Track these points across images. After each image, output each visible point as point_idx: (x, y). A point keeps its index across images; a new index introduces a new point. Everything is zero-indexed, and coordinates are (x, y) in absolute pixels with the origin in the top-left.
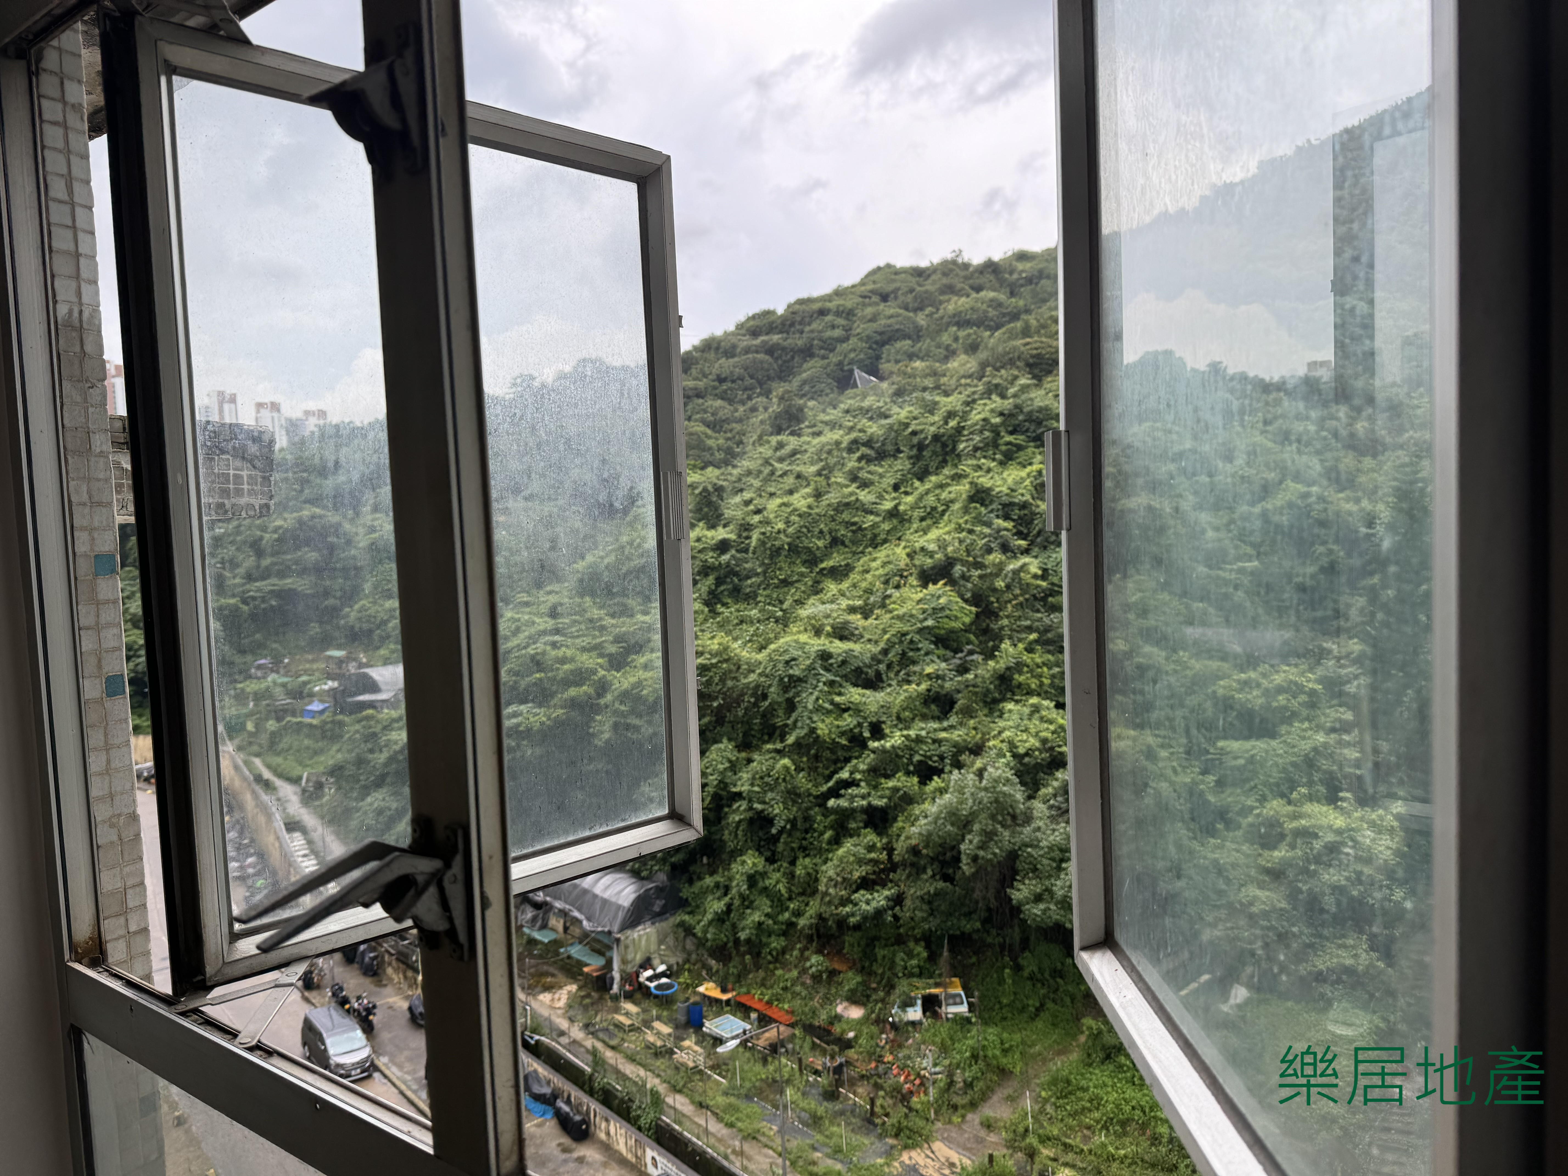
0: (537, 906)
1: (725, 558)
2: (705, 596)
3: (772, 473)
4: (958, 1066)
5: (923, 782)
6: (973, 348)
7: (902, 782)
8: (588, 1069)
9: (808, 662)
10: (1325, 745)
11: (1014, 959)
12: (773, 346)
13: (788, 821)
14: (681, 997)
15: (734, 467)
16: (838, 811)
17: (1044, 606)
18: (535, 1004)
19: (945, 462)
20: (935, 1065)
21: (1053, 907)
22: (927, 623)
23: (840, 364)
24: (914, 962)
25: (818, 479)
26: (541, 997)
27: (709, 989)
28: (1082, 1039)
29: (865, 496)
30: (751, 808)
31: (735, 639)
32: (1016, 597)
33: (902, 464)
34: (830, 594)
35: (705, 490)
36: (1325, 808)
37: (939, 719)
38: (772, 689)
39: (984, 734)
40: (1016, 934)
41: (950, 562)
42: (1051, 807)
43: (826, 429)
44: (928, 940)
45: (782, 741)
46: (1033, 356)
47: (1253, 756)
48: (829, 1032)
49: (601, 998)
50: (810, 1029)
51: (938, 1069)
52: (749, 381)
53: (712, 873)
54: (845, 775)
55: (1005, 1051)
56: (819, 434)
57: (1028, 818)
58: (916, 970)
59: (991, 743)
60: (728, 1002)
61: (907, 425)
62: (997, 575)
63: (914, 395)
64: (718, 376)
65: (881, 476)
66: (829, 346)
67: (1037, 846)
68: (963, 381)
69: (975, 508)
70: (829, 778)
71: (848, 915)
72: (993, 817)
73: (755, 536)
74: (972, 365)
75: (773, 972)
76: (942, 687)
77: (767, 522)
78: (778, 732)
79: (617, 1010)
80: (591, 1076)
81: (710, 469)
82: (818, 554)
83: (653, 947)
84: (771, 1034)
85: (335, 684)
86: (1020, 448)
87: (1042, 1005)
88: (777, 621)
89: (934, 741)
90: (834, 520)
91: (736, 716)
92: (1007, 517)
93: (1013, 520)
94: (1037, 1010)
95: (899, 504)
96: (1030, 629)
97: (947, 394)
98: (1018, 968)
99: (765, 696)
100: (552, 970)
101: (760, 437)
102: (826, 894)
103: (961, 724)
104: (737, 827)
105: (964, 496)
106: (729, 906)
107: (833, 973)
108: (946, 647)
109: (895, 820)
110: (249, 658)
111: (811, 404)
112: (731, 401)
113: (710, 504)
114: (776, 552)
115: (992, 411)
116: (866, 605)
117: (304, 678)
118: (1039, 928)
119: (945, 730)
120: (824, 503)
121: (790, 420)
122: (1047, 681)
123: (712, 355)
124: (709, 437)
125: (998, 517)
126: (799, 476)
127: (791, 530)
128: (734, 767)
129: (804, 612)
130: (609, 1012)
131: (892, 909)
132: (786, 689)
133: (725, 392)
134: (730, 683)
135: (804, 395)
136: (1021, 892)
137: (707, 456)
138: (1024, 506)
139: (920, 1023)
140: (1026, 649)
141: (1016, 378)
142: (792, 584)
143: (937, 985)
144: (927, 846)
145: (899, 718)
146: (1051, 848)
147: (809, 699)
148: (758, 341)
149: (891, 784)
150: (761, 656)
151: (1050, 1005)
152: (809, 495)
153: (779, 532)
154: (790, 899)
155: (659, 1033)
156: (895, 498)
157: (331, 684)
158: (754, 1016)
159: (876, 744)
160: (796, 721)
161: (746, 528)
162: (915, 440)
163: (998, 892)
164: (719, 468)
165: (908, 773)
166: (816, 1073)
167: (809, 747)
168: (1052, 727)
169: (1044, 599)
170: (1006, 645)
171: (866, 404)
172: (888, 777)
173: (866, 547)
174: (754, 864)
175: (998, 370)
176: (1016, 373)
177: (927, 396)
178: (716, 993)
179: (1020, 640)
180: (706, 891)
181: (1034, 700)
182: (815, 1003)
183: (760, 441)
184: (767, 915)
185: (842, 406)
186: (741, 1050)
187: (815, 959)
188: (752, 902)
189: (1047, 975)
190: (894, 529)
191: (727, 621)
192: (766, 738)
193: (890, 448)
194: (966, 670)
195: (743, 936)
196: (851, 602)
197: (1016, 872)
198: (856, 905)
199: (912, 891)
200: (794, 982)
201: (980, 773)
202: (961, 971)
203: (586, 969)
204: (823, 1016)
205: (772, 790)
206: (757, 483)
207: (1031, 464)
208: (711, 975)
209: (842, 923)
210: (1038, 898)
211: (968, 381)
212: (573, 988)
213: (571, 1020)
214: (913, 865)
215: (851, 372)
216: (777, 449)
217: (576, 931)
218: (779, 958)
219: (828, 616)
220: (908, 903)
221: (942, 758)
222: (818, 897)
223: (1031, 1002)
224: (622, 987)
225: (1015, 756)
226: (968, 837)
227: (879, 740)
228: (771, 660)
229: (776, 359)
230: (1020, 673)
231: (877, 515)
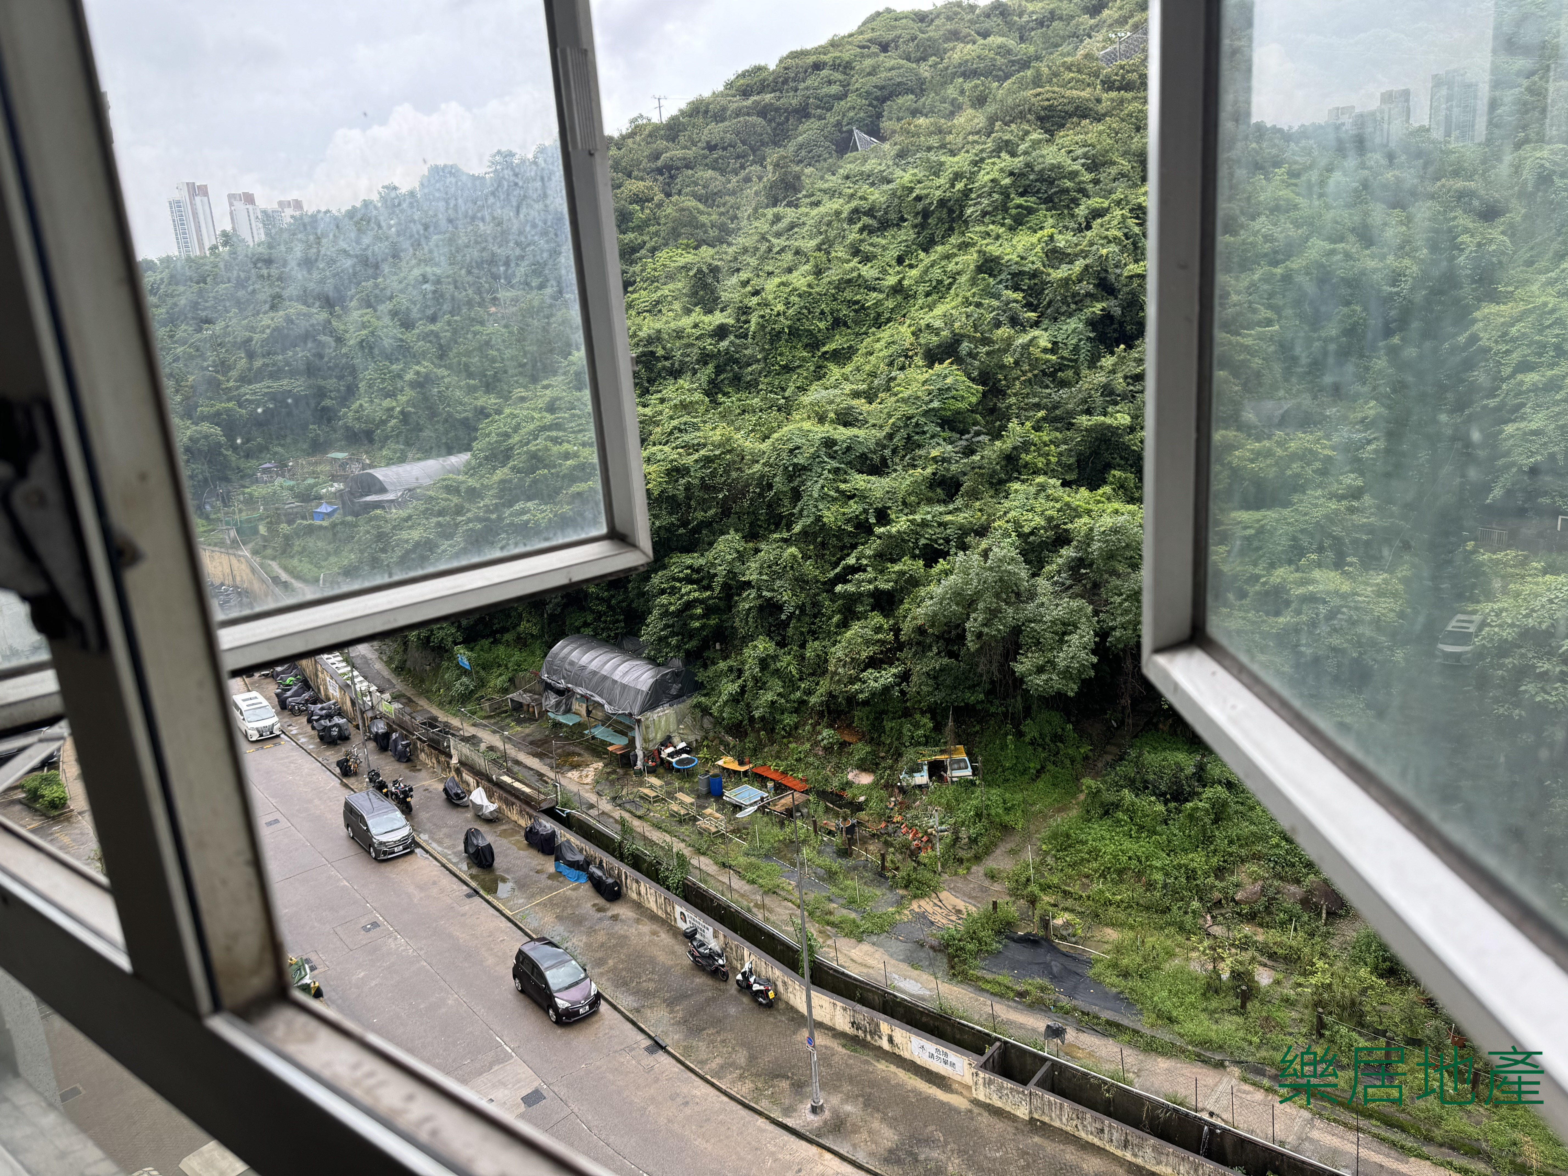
0: (560, 692)
1: (724, 344)
2: (705, 386)
3: (770, 250)
4: (963, 824)
5: (929, 565)
6: (980, 101)
7: (908, 565)
8: (618, 838)
9: (812, 450)
10: (1336, 512)
11: (1017, 726)
12: (765, 107)
13: (797, 607)
14: (702, 770)
15: (730, 244)
16: (845, 595)
17: (1053, 381)
18: (563, 781)
19: (951, 229)
20: (942, 823)
21: (1054, 677)
22: (931, 406)
23: (839, 124)
24: (921, 732)
25: (817, 254)
26: (569, 774)
27: (728, 762)
28: (1082, 797)
29: (868, 272)
30: (760, 596)
31: (738, 429)
32: (1024, 373)
33: (906, 234)
34: (833, 379)
35: (700, 271)
36: (1333, 574)
37: (945, 502)
38: (777, 479)
39: (989, 515)
40: (1019, 704)
41: (957, 339)
42: (1055, 583)
43: (826, 198)
44: (933, 712)
45: (788, 530)
46: (1044, 109)
47: (1263, 526)
48: (841, 797)
49: (626, 774)
50: (823, 795)
51: (944, 827)
52: (741, 148)
53: (725, 659)
54: (851, 561)
55: (1007, 810)
56: (817, 204)
57: (1032, 595)
58: (923, 739)
59: (996, 524)
60: (745, 773)
61: (911, 190)
62: (1006, 351)
63: (918, 155)
64: (708, 143)
65: (884, 248)
66: (825, 105)
67: (1040, 621)
68: (970, 138)
69: (984, 279)
70: (837, 564)
71: (857, 692)
72: (997, 595)
73: (754, 319)
74: (980, 119)
75: (787, 745)
76: (948, 470)
77: (766, 304)
78: (784, 522)
79: (642, 784)
80: (620, 843)
81: (704, 247)
82: (820, 336)
83: (673, 727)
84: (786, 801)
85: (342, 486)
86: (1030, 211)
87: (1043, 768)
88: (779, 410)
89: (940, 524)
90: (835, 299)
91: (742, 507)
92: (1016, 288)
93: (1023, 291)
94: (1038, 771)
95: (903, 278)
96: (1038, 407)
97: (953, 154)
98: (1020, 734)
99: (770, 486)
100: (577, 750)
101: (756, 210)
102: (835, 673)
103: (967, 506)
104: (748, 615)
105: (972, 267)
106: (743, 688)
107: (843, 745)
108: (952, 429)
109: (901, 602)
110: (253, 463)
111: (808, 170)
112: (723, 171)
113: (705, 286)
114: (776, 336)
115: (1002, 170)
116: (871, 389)
117: (311, 481)
118: (1040, 698)
119: (950, 513)
120: (825, 280)
121: (786, 189)
122: (1054, 460)
123: (700, 120)
124: (701, 213)
125: (1007, 287)
126: (797, 252)
127: (790, 312)
128: (741, 557)
129: (806, 399)
130: (634, 786)
131: (899, 685)
132: (790, 478)
133: (716, 161)
134: (734, 474)
135: (801, 161)
136: (1023, 665)
137: (700, 234)
138: (1034, 275)
139: (927, 786)
140: (1033, 428)
141: (1027, 133)
142: (793, 369)
143: (942, 752)
144: (932, 626)
145: (904, 503)
146: (1053, 622)
147: (814, 487)
148: (749, 102)
149: (897, 568)
150: (765, 446)
151: (1050, 767)
152: (809, 273)
153: (779, 314)
154: (801, 679)
155: (682, 803)
156: (899, 273)
157: (337, 486)
158: (770, 785)
159: (882, 530)
160: (802, 510)
161: (745, 311)
162: (920, 206)
163: (1002, 665)
164: (714, 246)
165: (914, 557)
166: (830, 833)
167: (815, 535)
168: (1058, 505)
169: (1053, 375)
170: (1013, 425)
171: (867, 168)
172: (894, 561)
173: (870, 327)
174: (765, 648)
175: (1007, 124)
176: (1027, 127)
177: (932, 156)
178: (734, 766)
179: (1027, 419)
180: (720, 675)
181: (1041, 479)
182: (828, 772)
183: (756, 214)
184: (779, 695)
185: (841, 171)
186: (759, 815)
187: (826, 733)
188: (765, 683)
189: (1047, 740)
190: (899, 306)
191: (729, 410)
192: (773, 527)
193: (893, 216)
194: (973, 452)
195: (757, 714)
196: (855, 387)
197: (1019, 647)
198: (864, 682)
199: (918, 667)
200: (807, 754)
201: (985, 554)
202: (964, 739)
203: (610, 748)
204: (835, 783)
205: (780, 578)
206: (753, 262)
207: (1041, 228)
208: (729, 750)
209: (851, 700)
210: (1040, 670)
211: (976, 138)
212: (600, 765)
213: (599, 794)
214: (919, 643)
215: (851, 132)
216: (773, 223)
217: (599, 715)
218: (792, 733)
219: (831, 402)
220: (914, 678)
221: (947, 541)
222: (828, 676)
223: (1032, 765)
224: (645, 762)
225: (1019, 535)
226: (973, 615)
227: (885, 525)
228: (775, 449)
229: (770, 121)
230: (1027, 452)
231: (881, 292)
